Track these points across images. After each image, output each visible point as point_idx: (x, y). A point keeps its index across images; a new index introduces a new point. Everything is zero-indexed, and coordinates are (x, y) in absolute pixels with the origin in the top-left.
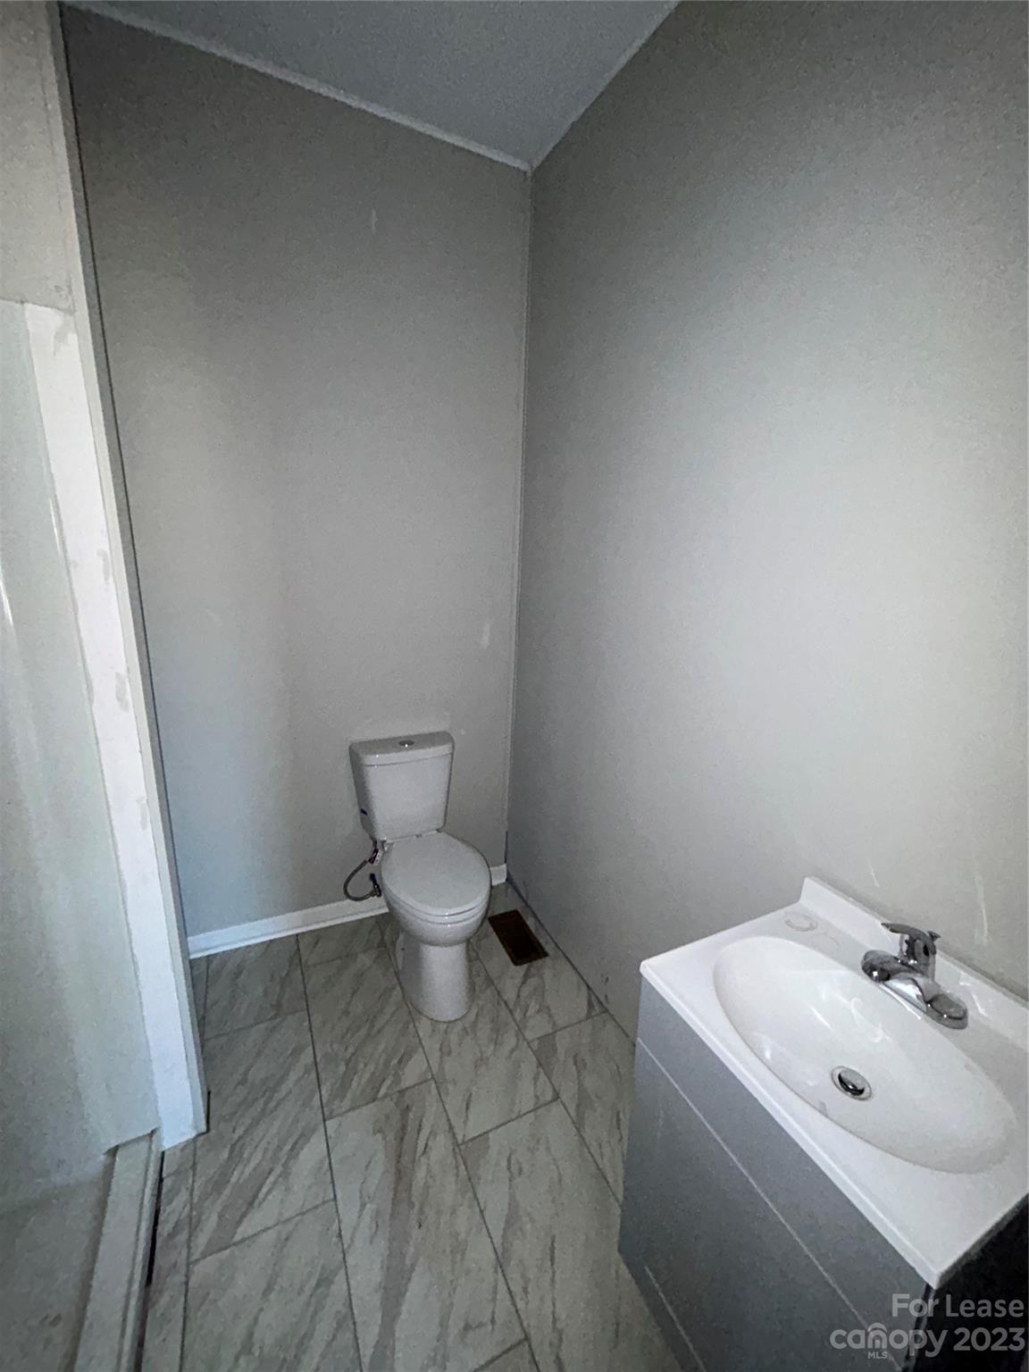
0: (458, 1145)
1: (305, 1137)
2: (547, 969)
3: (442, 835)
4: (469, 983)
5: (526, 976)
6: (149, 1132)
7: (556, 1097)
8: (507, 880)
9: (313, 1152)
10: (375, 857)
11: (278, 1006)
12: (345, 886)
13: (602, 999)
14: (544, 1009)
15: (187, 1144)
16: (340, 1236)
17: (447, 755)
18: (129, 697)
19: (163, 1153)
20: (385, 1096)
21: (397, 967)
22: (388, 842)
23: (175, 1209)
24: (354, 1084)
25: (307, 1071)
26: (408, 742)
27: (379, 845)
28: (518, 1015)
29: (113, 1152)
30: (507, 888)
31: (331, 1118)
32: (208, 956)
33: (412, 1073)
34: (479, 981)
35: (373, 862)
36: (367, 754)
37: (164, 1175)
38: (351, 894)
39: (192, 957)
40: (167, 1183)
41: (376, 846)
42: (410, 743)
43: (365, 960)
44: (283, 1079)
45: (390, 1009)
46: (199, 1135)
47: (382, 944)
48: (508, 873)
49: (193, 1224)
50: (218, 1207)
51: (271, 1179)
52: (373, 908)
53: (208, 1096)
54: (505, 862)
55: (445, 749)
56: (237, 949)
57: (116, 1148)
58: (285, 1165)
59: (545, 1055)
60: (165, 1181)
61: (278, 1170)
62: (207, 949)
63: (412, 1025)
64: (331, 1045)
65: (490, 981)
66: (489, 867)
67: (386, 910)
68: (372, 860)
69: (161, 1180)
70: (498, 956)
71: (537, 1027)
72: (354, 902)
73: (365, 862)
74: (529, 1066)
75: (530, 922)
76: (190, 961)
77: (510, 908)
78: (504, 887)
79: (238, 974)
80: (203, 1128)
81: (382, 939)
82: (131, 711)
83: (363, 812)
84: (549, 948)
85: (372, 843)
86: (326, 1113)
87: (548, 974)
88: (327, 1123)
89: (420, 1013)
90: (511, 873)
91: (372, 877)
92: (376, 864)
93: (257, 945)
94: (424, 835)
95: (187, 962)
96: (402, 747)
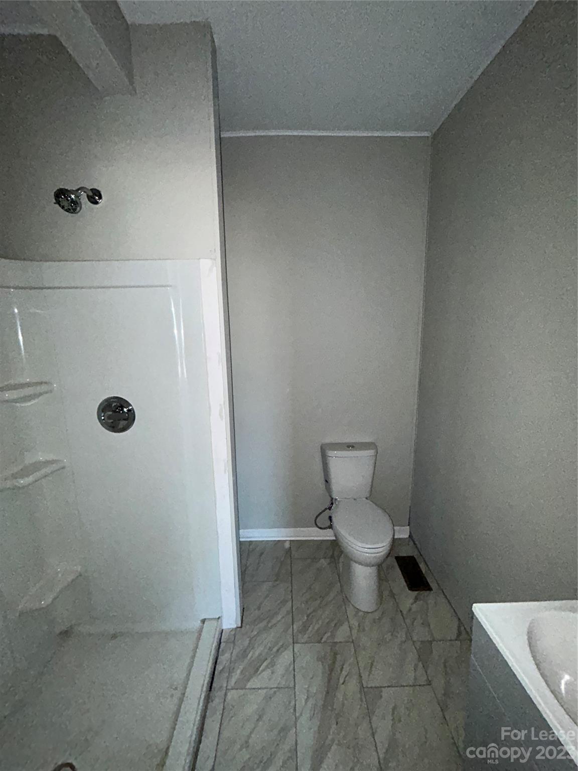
0: (364, 688)
1: (284, 647)
2: (430, 598)
3: (368, 501)
4: (379, 592)
5: (416, 599)
6: (218, 617)
7: (429, 683)
8: (409, 536)
9: (286, 657)
10: (331, 507)
11: (278, 575)
12: (315, 520)
13: (469, 630)
14: (426, 624)
15: (233, 630)
16: (295, 710)
17: (373, 456)
18: (223, 414)
19: (222, 630)
20: (325, 642)
21: (339, 571)
22: (338, 500)
23: (224, 658)
24: (310, 629)
25: (288, 613)
26: (351, 446)
27: (334, 501)
28: (408, 621)
29: (203, 621)
30: (409, 541)
31: (297, 643)
32: (250, 541)
33: (342, 634)
34: (386, 593)
35: (330, 510)
36: (329, 450)
37: (222, 641)
38: (318, 524)
39: (241, 540)
40: (223, 645)
41: (332, 502)
42: (353, 447)
43: (324, 562)
44: (276, 613)
45: (332, 595)
46: (237, 627)
47: (332, 557)
48: (410, 533)
49: (231, 671)
50: (241, 667)
51: (265, 664)
52: (328, 535)
53: (243, 610)
54: (409, 525)
55: (371, 452)
56: (263, 541)
57: (205, 619)
58: (272, 660)
59: (424, 653)
60: (222, 644)
61: (269, 661)
62: (250, 538)
63: (344, 607)
64: (301, 604)
65: (392, 595)
66: (394, 526)
67: (334, 538)
68: (330, 508)
69: (220, 643)
70: (399, 581)
71: (420, 633)
72: (319, 529)
73: (326, 509)
74: (412, 656)
75: (422, 566)
76: (240, 541)
77: (410, 554)
78: (407, 540)
79: (262, 554)
80: (240, 625)
81: (333, 554)
82: (224, 420)
83: (326, 481)
84: (433, 585)
85: (330, 499)
86: (295, 640)
87: (431, 601)
88: (295, 645)
89: (350, 602)
90: (412, 532)
91: (330, 518)
92: (331, 511)
93: (271, 541)
94: (358, 500)
95: (239, 542)
96: (347, 449)
